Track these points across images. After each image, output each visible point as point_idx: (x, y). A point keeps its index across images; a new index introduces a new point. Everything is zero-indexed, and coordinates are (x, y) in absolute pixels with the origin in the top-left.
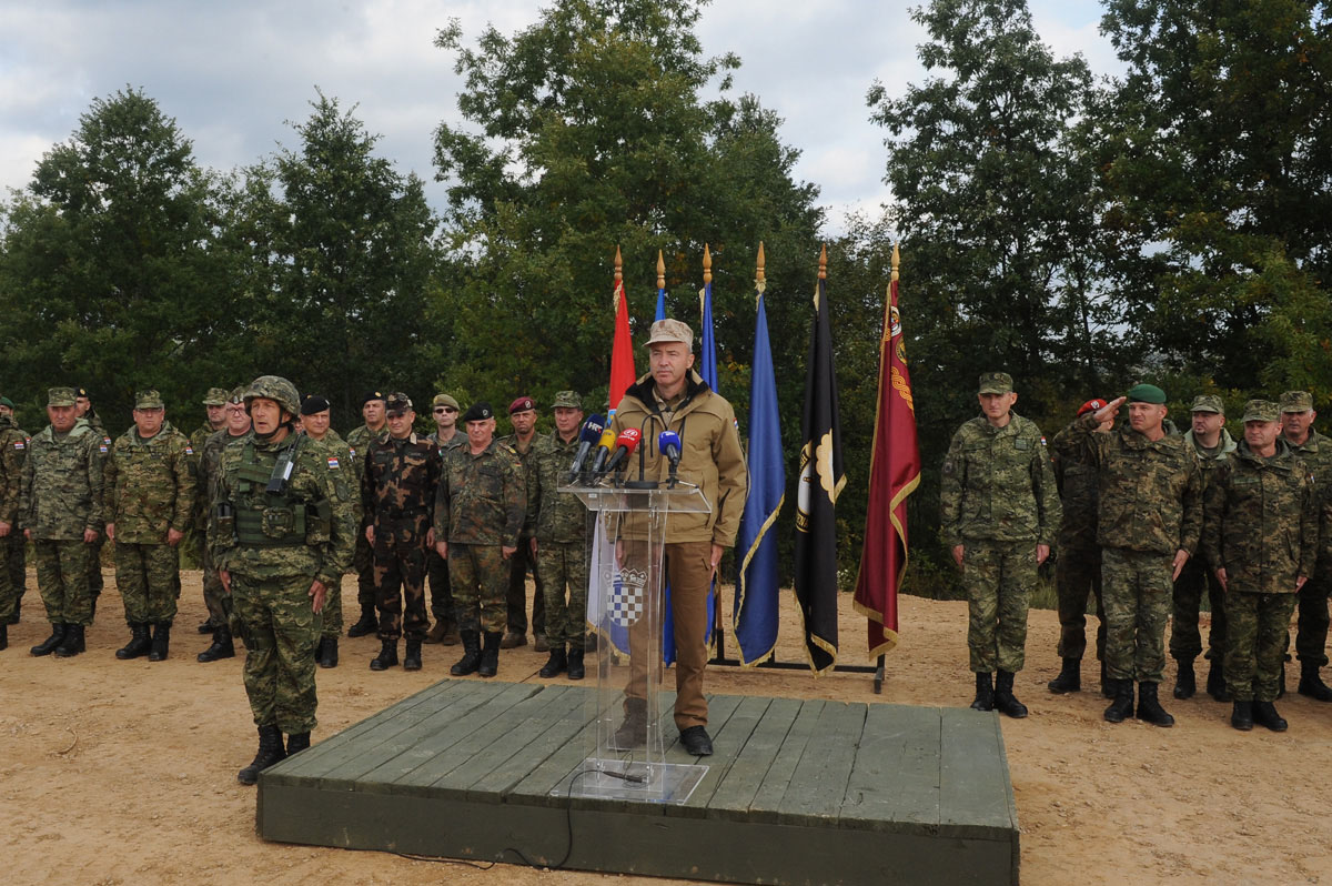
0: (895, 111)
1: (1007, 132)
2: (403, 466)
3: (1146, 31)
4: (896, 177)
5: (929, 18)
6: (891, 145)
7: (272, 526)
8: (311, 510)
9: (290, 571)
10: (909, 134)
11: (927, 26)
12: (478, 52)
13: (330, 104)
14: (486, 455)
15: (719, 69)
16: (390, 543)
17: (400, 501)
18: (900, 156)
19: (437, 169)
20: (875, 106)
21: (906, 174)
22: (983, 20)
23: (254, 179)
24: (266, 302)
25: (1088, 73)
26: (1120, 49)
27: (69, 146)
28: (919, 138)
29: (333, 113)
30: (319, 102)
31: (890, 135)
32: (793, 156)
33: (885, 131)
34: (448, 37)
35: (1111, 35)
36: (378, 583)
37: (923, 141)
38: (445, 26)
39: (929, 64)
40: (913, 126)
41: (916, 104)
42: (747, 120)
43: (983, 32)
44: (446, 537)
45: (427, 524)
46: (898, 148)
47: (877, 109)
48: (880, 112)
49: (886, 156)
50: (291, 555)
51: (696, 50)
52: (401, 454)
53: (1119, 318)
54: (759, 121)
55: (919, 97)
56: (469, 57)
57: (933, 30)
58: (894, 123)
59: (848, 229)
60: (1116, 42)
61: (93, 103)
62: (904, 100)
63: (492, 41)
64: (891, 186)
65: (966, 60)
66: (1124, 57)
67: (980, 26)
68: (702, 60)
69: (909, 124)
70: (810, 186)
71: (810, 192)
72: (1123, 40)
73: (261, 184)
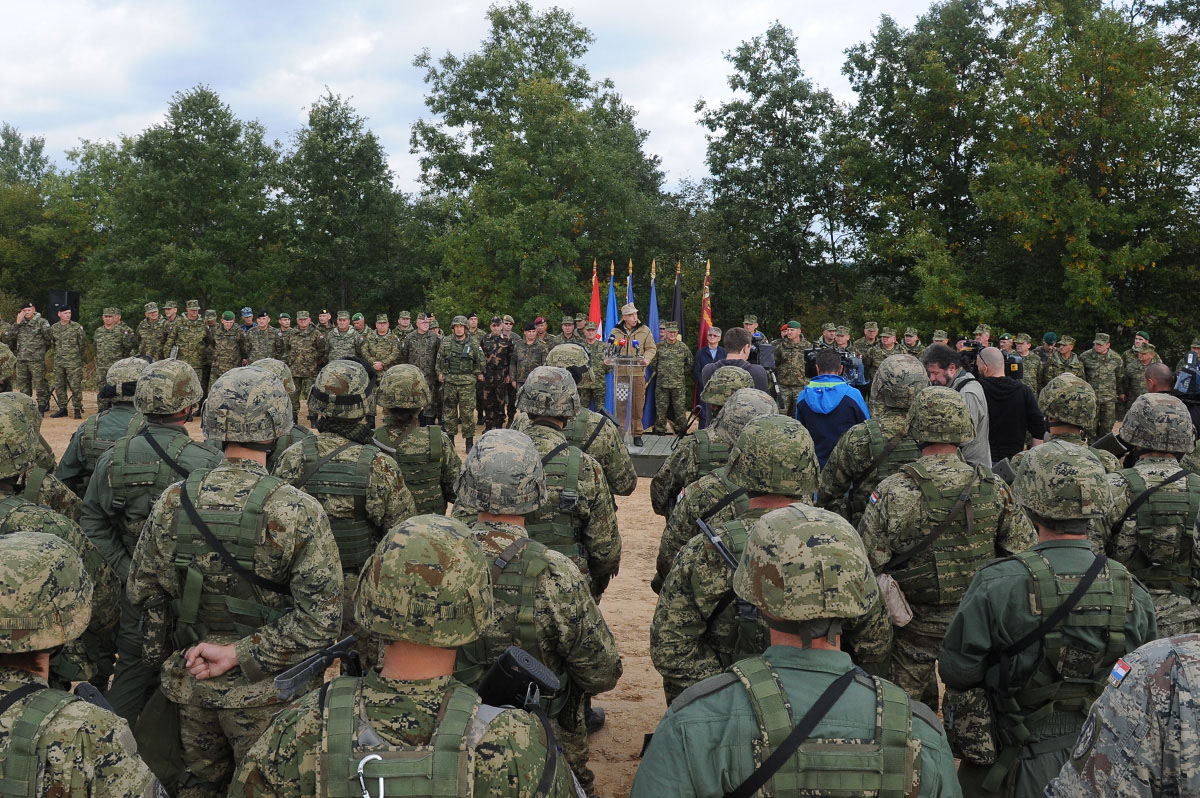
0: (712, 117)
1: (782, 132)
2: (498, 347)
3: (870, 74)
4: (713, 161)
5: (735, 59)
6: (709, 138)
7: (463, 367)
8: (475, 362)
9: (468, 382)
10: (721, 132)
11: (733, 64)
12: (440, 69)
13: (335, 98)
14: (534, 345)
15: (600, 88)
16: (491, 381)
17: (497, 363)
18: (715, 147)
19: (412, 146)
20: (700, 112)
21: (719, 158)
22: (769, 61)
23: (251, 131)
24: (296, 232)
25: (833, 100)
26: (853, 85)
27: (163, 126)
28: (727, 135)
29: (336, 104)
30: (327, 96)
31: (708, 132)
32: (644, 135)
33: (706, 130)
34: (421, 60)
35: (848, 75)
36: (485, 397)
37: (729, 138)
38: (420, 53)
39: (734, 87)
40: (724, 128)
41: (726, 113)
42: (614, 110)
43: (769, 68)
44: (515, 380)
45: (507, 373)
46: (713, 140)
47: (701, 115)
48: (703, 118)
49: (706, 144)
50: (468, 377)
51: (587, 79)
52: (497, 342)
53: (847, 255)
54: (622, 111)
55: (728, 109)
56: (434, 72)
57: (737, 66)
58: (711, 124)
59: (681, 189)
60: (851, 80)
61: (176, 95)
62: (718, 111)
63: (450, 62)
64: (709, 167)
65: (757, 87)
66: (856, 89)
67: (767, 65)
68: (590, 84)
69: (721, 126)
70: (656, 157)
71: (655, 161)
72: (856, 79)
73: (256, 136)
